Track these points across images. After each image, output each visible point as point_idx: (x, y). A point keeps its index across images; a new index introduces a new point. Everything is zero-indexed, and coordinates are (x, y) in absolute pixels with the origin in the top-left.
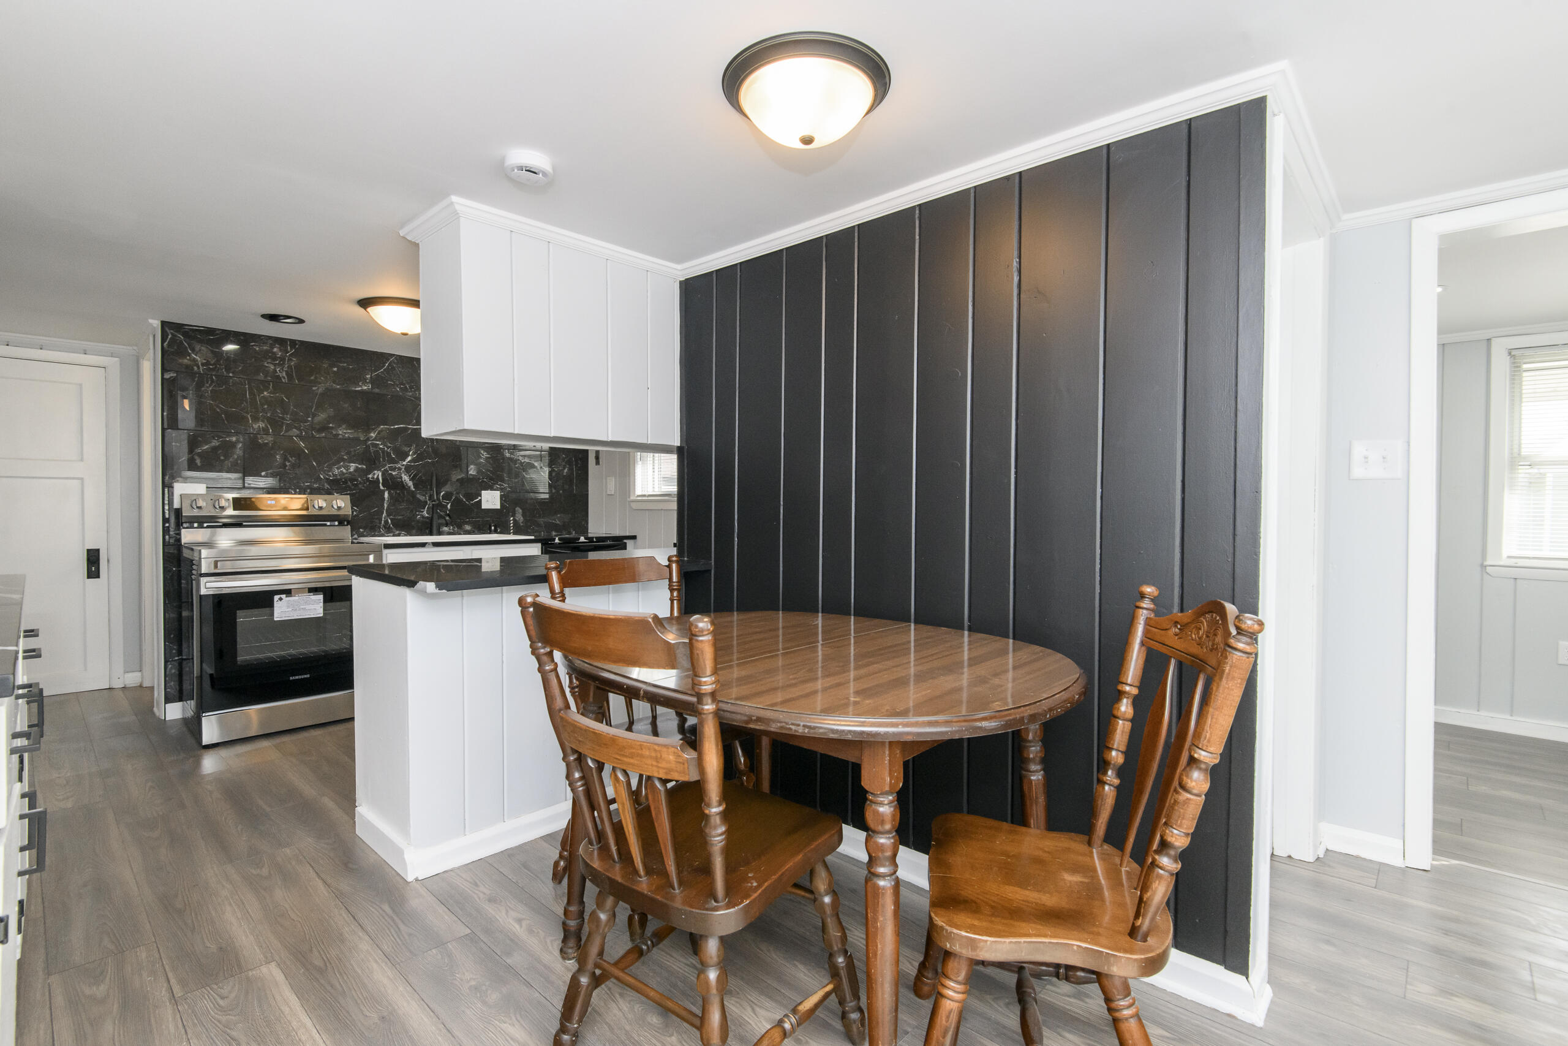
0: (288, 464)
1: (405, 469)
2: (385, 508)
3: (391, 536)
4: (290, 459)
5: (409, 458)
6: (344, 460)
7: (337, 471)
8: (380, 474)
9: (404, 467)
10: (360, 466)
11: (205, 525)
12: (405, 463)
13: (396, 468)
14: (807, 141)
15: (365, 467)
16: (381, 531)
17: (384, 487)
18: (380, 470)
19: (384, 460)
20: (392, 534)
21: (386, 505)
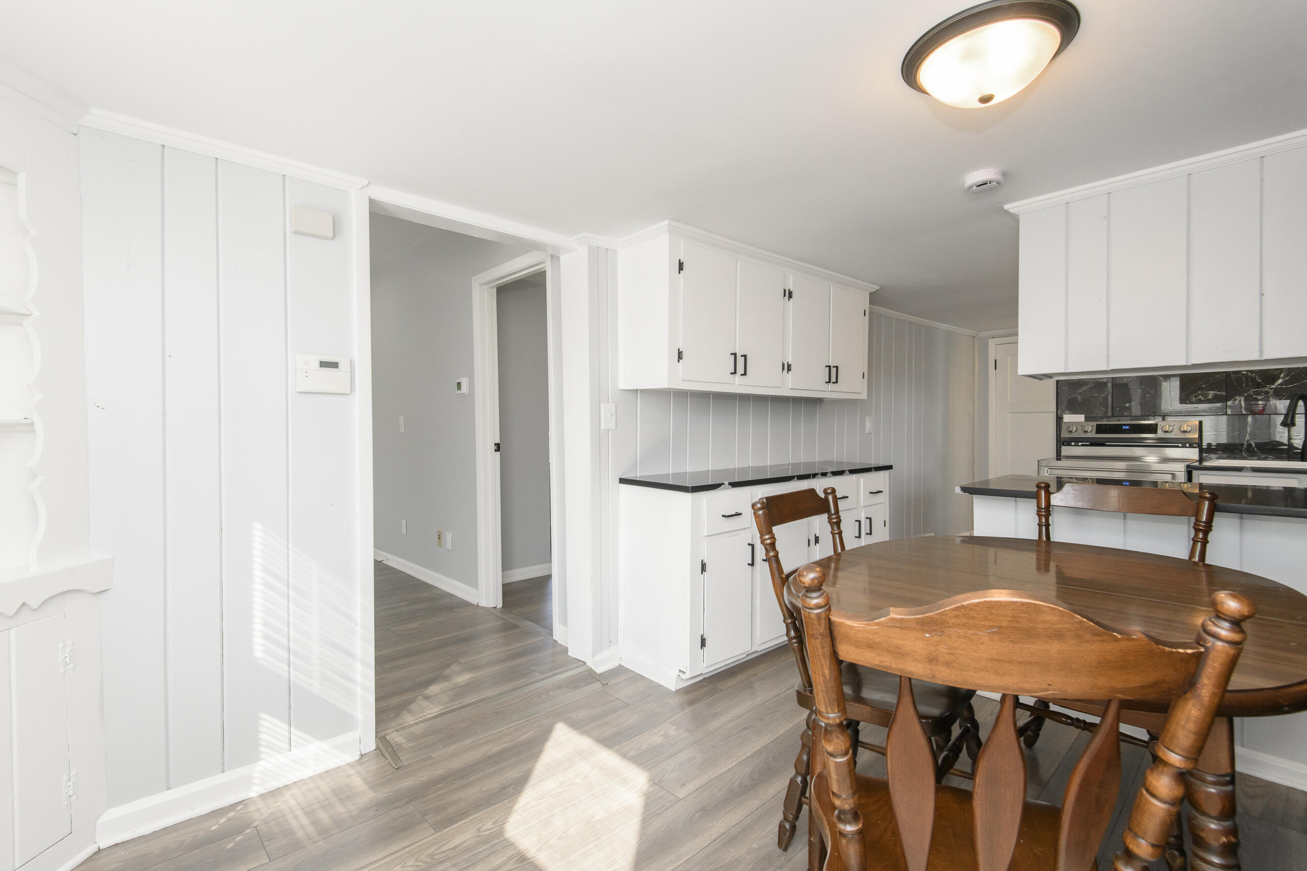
0: (1147, 395)
1: (1274, 392)
2: (1248, 432)
3: (1255, 460)
4: (1150, 391)
5: (1280, 381)
6: (1202, 389)
7: (1194, 399)
8: (1243, 399)
9: (1272, 390)
10: (1219, 393)
11: (1080, 444)
12: (1273, 386)
13: (1262, 392)
14: (985, 99)
15: (1224, 393)
16: (1243, 454)
17: (1247, 411)
18: (1242, 395)
19: (1247, 386)
20: (1256, 458)
21: (1249, 429)
